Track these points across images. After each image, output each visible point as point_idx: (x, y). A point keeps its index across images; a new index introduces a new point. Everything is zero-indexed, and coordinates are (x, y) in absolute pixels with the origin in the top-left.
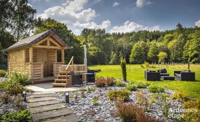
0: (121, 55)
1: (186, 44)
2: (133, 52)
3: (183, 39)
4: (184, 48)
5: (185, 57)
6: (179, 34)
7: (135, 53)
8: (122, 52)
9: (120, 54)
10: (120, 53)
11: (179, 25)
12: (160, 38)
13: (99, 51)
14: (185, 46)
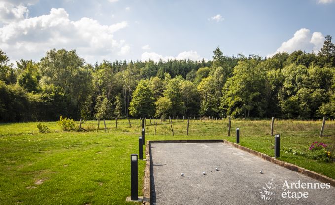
0: (118, 101)
1: (226, 85)
2: (134, 96)
3: (222, 75)
4: (223, 90)
5: (224, 107)
6: (217, 67)
7: (139, 98)
8: (122, 96)
9: (116, 100)
10: (117, 97)
11: (218, 52)
12: (191, 73)
13: (60, 93)
14: (223, 88)
